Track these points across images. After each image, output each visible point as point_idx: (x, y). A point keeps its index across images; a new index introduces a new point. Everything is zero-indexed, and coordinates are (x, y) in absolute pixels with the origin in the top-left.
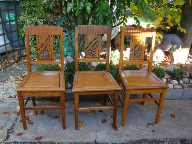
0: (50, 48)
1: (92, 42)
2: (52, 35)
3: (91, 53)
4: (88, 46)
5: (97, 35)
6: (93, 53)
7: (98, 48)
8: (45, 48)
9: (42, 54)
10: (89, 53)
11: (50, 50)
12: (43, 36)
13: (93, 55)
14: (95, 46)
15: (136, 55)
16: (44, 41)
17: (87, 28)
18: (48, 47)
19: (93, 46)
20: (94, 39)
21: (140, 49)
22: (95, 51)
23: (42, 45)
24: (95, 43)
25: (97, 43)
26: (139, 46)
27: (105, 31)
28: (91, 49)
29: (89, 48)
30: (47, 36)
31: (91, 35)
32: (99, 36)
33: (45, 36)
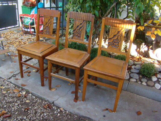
0: (51, 26)
1: (79, 26)
2: (53, 17)
3: (77, 35)
4: (76, 29)
5: (83, 21)
6: (78, 35)
7: (83, 32)
8: (48, 26)
9: (46, 30)
10: (76, 35)
11: (51, 27)
12: (47, 17)
13: (79, 37)
14: (81, 30)
15: (115, 44)
16: (48, 20)
17: (75, 14)
18: (49, 25)
19: (80, 29)
20: (81, 24)
21: (118, 39)
22: (80, 34)
23: (46, 23)
24: (81, 28)
25: (83, 27)
26: (118, 36)
27: (89, 18)
28: (78, 31)
29: (76, 31)
30: (50, 17)
31: (79, 20)
32: (84, 22)
33: (49, 17)
